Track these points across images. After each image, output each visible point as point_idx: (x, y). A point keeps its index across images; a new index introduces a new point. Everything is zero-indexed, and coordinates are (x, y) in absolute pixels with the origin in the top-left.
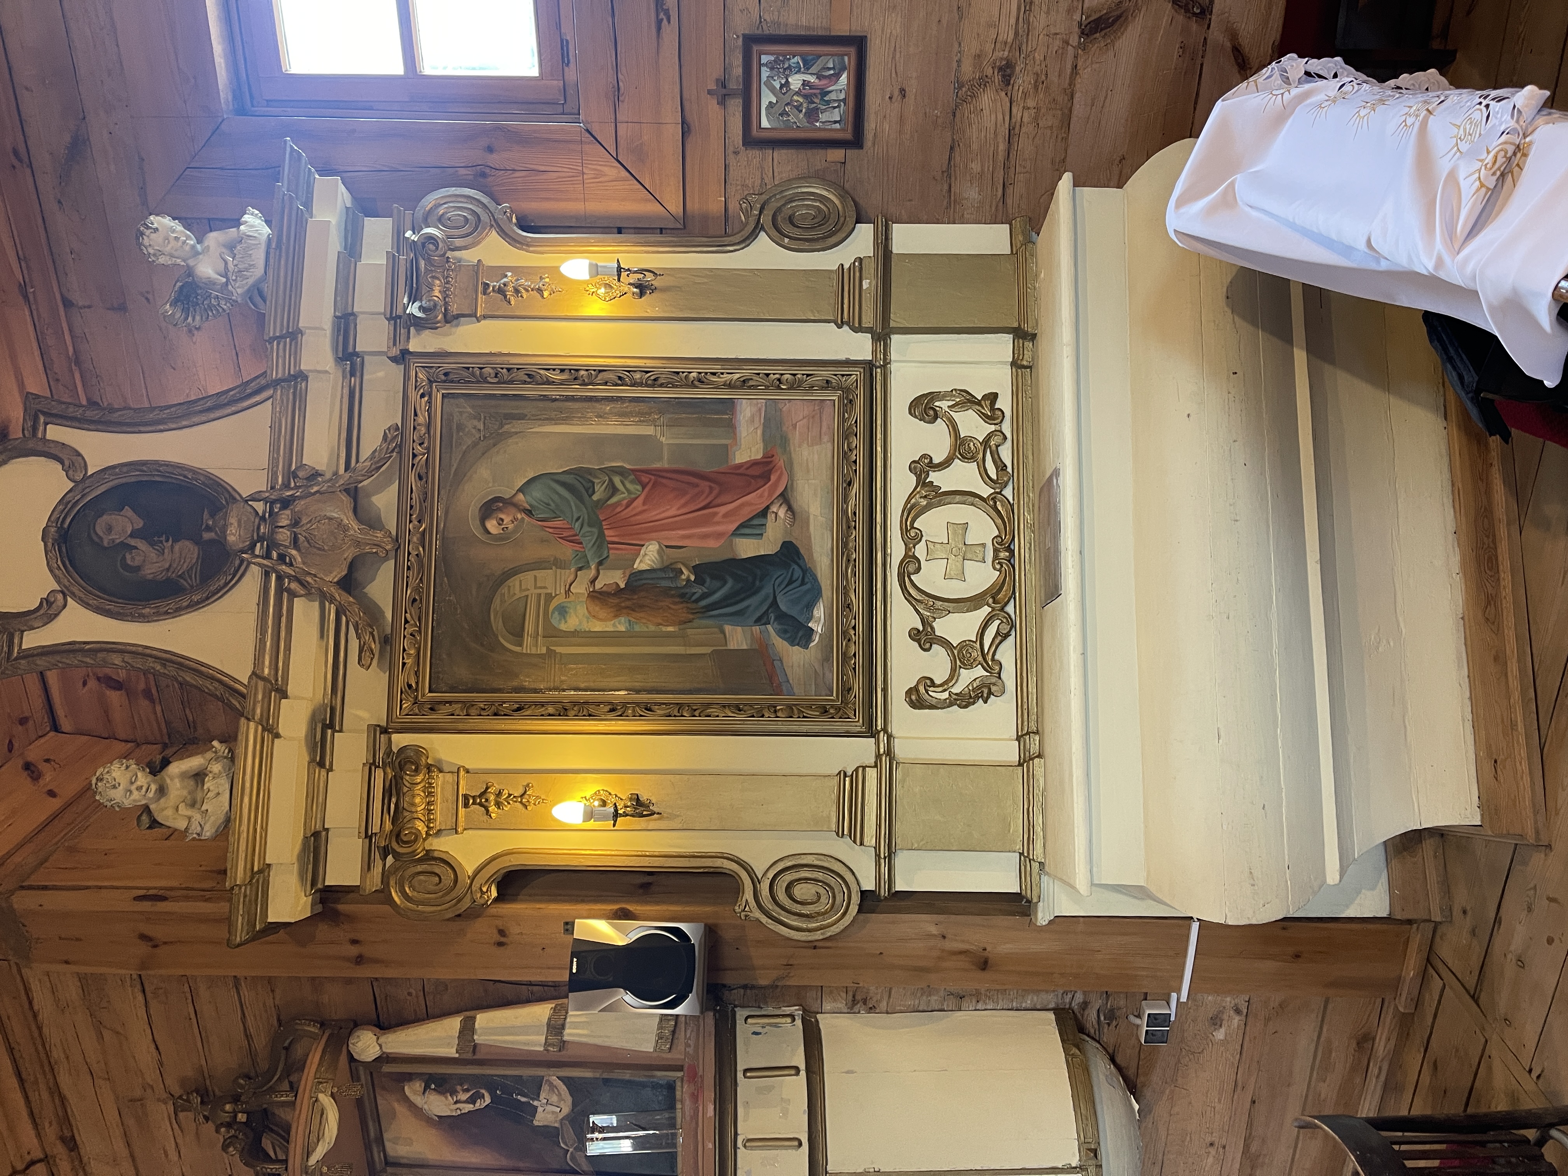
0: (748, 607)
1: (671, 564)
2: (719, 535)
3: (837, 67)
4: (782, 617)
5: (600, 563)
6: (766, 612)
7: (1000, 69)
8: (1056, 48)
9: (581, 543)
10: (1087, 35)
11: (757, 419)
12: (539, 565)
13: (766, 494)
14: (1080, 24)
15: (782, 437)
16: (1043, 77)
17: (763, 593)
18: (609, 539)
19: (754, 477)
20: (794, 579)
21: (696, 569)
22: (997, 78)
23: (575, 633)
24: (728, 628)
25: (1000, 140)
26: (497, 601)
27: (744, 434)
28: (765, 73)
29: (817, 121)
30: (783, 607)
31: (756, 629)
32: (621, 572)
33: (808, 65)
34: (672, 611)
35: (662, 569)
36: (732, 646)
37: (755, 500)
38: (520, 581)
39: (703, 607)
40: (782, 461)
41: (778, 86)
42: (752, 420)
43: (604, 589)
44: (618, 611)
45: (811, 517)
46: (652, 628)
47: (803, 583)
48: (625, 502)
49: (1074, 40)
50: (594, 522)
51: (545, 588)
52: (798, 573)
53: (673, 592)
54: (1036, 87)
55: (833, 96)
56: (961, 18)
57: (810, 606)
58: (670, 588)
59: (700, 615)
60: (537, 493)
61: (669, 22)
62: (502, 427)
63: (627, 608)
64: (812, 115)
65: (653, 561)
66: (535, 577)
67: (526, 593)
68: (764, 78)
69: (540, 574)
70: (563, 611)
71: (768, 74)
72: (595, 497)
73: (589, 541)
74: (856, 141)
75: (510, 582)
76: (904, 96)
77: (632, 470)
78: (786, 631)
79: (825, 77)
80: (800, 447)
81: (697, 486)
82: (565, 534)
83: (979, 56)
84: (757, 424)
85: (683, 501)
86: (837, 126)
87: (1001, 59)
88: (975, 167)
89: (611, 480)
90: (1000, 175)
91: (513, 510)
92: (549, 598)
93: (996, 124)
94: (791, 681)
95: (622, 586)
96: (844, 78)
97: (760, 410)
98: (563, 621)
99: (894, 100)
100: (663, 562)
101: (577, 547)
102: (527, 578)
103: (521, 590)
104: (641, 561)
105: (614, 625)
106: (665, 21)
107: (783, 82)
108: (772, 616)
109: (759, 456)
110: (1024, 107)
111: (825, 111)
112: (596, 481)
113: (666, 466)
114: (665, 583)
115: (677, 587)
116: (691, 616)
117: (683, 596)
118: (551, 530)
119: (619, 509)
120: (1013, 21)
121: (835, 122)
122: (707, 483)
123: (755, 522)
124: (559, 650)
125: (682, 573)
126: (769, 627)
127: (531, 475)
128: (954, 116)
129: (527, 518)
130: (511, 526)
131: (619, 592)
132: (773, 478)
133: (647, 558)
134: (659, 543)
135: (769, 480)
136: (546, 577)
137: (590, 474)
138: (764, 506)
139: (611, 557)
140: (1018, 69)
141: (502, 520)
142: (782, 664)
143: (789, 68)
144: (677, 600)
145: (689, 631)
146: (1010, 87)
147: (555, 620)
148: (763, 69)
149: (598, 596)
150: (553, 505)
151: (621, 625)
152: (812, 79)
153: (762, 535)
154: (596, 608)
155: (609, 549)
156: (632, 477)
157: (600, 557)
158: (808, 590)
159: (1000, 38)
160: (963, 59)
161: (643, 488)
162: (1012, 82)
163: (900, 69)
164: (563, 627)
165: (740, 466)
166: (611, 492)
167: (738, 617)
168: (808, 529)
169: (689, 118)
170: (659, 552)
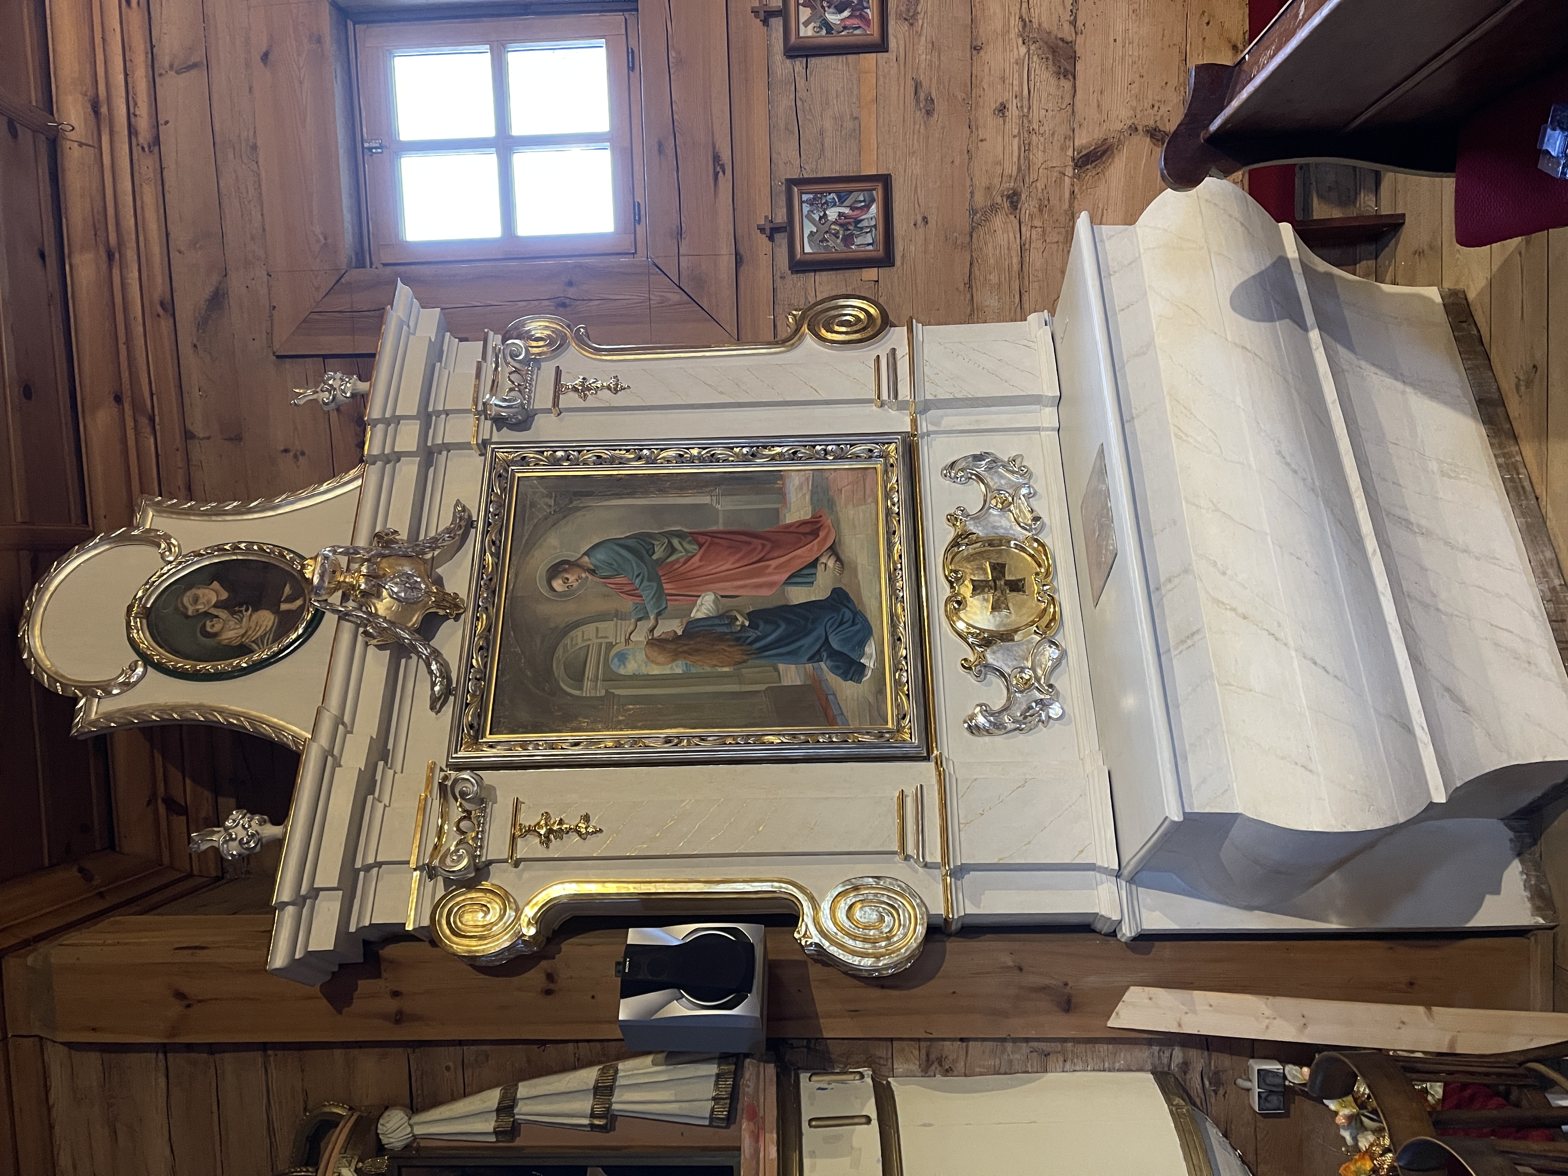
0: (802, 646)
1: (727, 612)
2: (771, 585)
3: (867, 199)
4: (834, 655)
5: (659, 614)
6: (819, 651)
7: (1008, 197)
8: (1054, 179)
9: (641, 596)
10: (1080, 167)
11: (805, 488)
12: (602, 617)
13: (816, 548)
14: (1073, 159)
15: (829, 500)
16: (1046, 203)
17: (815, 634)
18: (666, 591)
19: (805, 534)
20: (845, 620)
21: (750, 616)
22: (1006, 204)
23: (634, 677)
24: (781, 667)
25: (1014, 253)
26: (560, 651)
27: (793, 499)
28: (806, 208)
29: (853, 244)
30: (835, 645)
31: (809, 666)
32: (678, 621)
33: (842, 200)
34: (727, 654)
35: (719, 617)
36: (786, 682)
37: (804, 554)
38: (583, 632)
39: (758, 649)
40: (829, 521)
41: (817, 219)
42: (801, 487)
43: (663, 636)
44: (676, 655)
45: (859, 567)
46: (708, 669)
47: (854, 624)
48: (682, 560)
49: (1069, 171)
50: (654, 577)
51: (606, 637)
52: (848, 615)
53: (728, 637)
54: (1041, 211)
55: (865, 224)
56: (970, 159)
57: (862, 644)
58: (726, 634)
59: (754, 656)
60: (601, 555)
61: (724, 174)
62: (571, 502)
63: (684, 652)
64: (848, 240)
65: (709, 610)
66: (597, 628)
67: (588, 643)
68: (805, 212)
69: (602, 625)
70: (622, 658)
71: (808, 209)
72: (655, 557)
73: (648, 595)
74: (886, 260)
75: (573, 633)
76: (927, 222)
77: (690, 533)
78: (838, 667)
79: (857, 208)
80: (846, 507)
81: (750, 543)
82: (626, 589)
83: (988, 188)
84: (805, 491)
85: (738, 556)
86: (870, 247)
87: (1008, 189)
88: (993, 278)
89: (670, 542)
90: (1016, 285)
91: (578, 570)
92: (610, 646)
93: (1009, 243)
94: (845, 714)
95: (680, 633)
96: (874, 207)
97: (808, 479)
98: (622, 667)
99: (918, 225)
100: (718, 611)
101: (637, 600)
102: (589, 629)
103: (584, 641)
104: (698, 610)
105: (671, 668)
106: (721, 174)
107: (822, 214)
108: (825, 654)
109: (809, 517)
110: (1032, 227)
111: (859, 235)
112: (655, 543)
113: (721, 528)
114: (720, 629)
115: (732, 633)
116: (745, 657)
117: (738, 639)
118: (613, 586)
119: (676, 566)
120: (1015, 159)
121: (869, 244)
122: (761, 541)
123: (805, 572)
124: (617, 692)
125: (737, 619)
126: (822, 664)
127: (597, 541)
128: (971, 237)
129: (590, 577)
130: (575, 584)
131: (676, 638)
132: (822, 534)
133: (704, 607)
134: (715, 593)
135: (818, 536)
136: (607, 628)
137: (651, 538)
138: (814, 558)
139: (669, 608)
140: (1023, 197)
141: (568, 579)
142: (836, 699)
143: (826, 203)
144: (732, 643)
145: (744, 671)
146: (1018, 211)
147: (614, 666)
148: (804, 205)
149: (657, 643)
150: (615, 566)
151: (678, 668)
152: (847, 211)
153: (812, 583)
154: (654, 654)
155: (667, 600)
156: (690, 538)
157: (659, 607)
158: (858, 631)
159: (1006, 173)
160: (975, 191)
161: (700, 547)
162: (1019, 207)
163: (922, 201)
164: (622, 671)
165: (791, 525)
166: (670, 551)
167: (792, 656)
168: (856, 576)
169: (742, 251)
170: (714, 602)
